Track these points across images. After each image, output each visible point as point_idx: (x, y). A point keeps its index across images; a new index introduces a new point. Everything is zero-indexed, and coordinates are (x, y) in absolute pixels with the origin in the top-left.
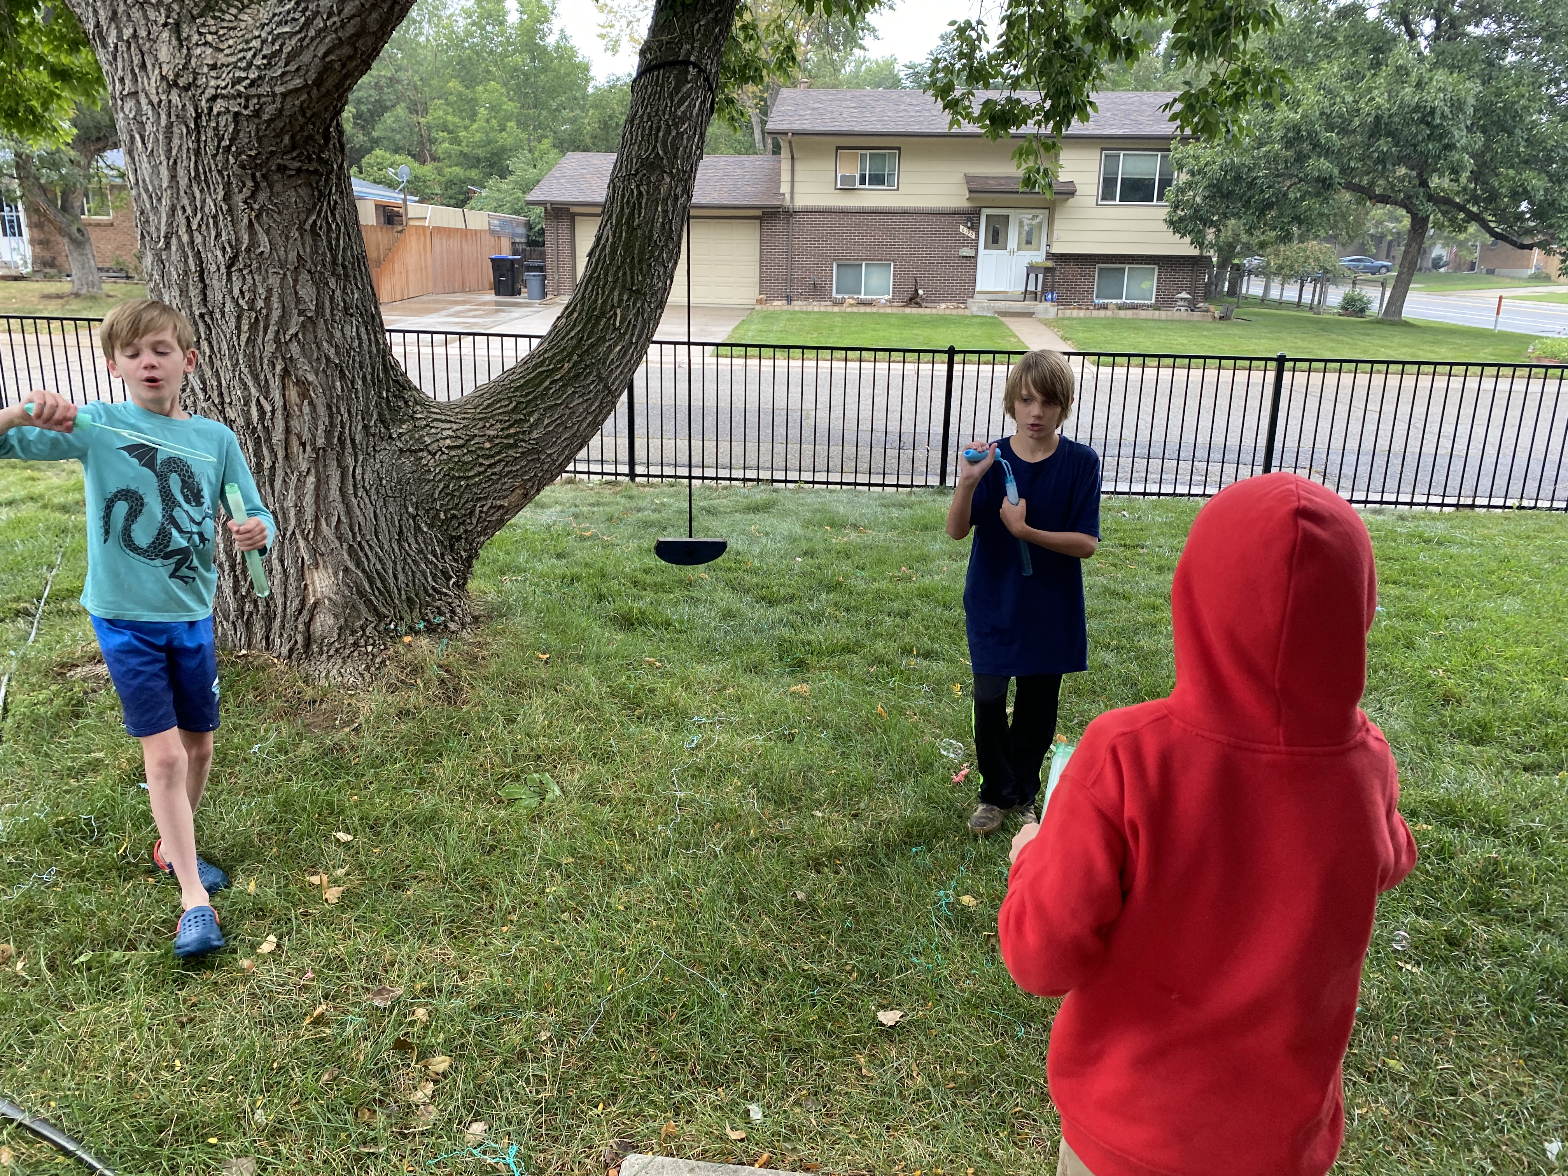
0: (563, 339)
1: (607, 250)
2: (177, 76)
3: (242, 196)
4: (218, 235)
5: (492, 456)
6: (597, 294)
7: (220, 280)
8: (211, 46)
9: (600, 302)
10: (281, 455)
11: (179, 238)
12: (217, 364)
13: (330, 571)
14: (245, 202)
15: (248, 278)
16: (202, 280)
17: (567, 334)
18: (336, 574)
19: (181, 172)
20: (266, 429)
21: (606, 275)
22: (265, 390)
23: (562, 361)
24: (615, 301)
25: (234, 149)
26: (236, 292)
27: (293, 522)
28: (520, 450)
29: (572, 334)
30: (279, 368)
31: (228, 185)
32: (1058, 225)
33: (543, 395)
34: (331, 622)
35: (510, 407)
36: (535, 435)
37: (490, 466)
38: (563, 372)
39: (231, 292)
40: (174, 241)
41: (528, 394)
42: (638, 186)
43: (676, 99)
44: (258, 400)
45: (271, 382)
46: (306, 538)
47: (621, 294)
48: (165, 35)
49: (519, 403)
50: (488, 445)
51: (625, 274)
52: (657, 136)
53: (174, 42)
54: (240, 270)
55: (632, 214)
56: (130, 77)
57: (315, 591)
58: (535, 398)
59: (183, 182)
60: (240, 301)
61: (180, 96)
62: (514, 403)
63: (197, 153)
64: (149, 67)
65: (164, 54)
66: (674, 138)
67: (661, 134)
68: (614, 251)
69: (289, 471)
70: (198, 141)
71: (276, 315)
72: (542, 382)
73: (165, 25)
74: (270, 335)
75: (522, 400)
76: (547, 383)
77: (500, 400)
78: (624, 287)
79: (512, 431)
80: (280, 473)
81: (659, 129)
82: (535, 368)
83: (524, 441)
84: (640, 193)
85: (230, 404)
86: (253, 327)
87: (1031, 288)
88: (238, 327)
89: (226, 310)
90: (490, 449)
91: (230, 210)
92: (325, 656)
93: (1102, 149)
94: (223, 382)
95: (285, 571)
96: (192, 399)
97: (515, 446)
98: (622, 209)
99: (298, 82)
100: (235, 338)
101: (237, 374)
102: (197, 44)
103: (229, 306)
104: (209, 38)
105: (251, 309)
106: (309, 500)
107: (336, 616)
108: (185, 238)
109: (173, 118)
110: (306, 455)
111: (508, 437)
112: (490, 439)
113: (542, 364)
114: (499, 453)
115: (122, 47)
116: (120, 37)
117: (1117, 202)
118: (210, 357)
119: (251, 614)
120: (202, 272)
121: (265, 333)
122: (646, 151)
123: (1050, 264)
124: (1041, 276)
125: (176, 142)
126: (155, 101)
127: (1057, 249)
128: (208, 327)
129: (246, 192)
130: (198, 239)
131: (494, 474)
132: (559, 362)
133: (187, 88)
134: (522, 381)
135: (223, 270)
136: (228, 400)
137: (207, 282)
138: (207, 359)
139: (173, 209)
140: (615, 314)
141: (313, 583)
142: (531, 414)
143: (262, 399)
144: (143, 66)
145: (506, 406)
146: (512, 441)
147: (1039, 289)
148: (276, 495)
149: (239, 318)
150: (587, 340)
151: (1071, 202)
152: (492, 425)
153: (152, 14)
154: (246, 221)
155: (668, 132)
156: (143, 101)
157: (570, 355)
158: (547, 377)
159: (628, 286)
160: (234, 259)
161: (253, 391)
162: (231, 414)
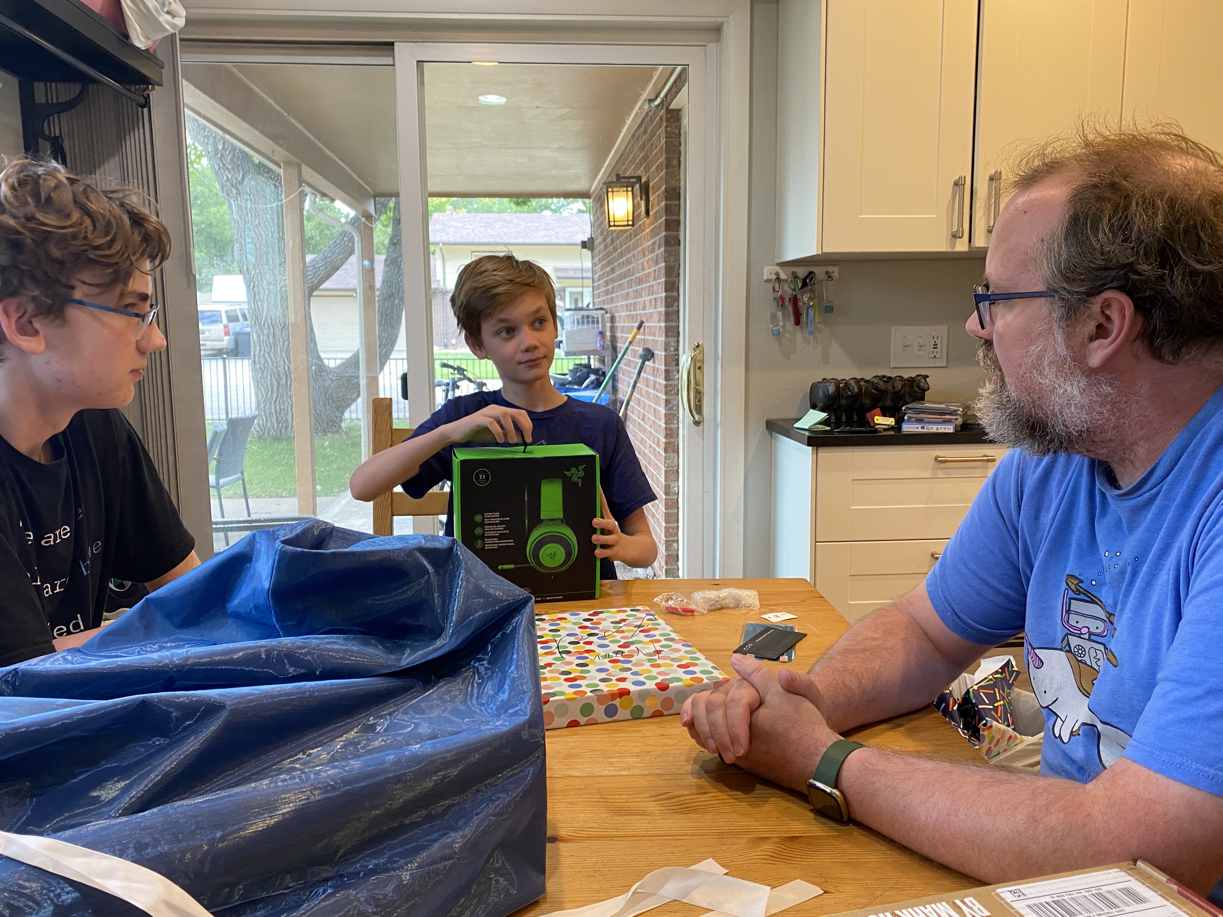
103: (281, 340)
108: (270, 322)
144: (261, 279)
156: (261, 288)
160: (284, 327)
161: (287, 363)
162: (279, 369)
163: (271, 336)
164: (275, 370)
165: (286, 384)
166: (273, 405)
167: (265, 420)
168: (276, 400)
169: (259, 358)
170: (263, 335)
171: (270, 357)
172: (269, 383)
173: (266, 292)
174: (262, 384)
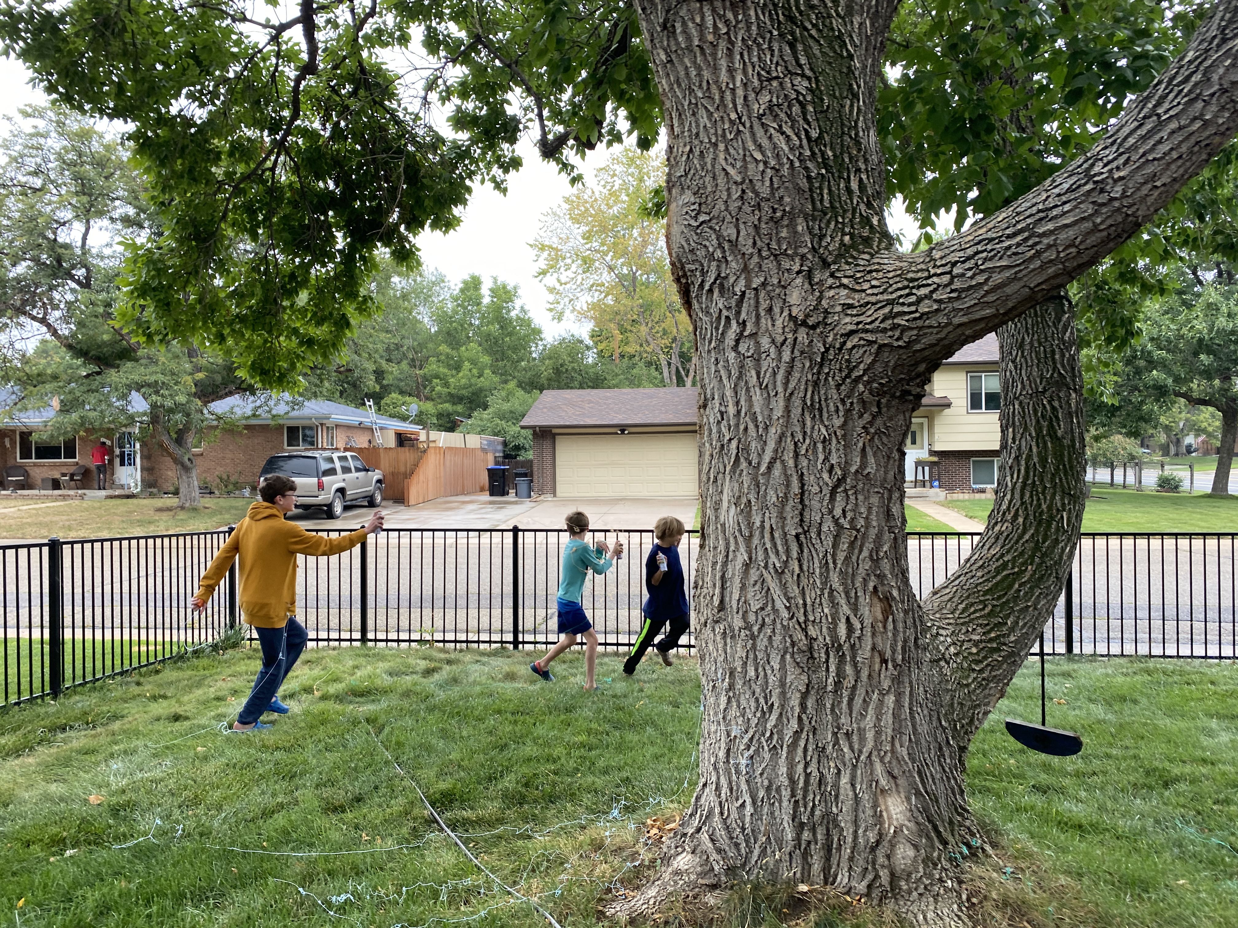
0: (1017, 542)
1: (1036, 459)
2: (807, 316)
3: (862, 422)
4: (826, 459)
5: (981, 662)
6: (1039, 499)
7: (821, 501)
8: (845, 287)
9: (1044, 507)
10: (864, 674)
11: (783, 462)
12: (804, 582)
13: (902, 795)
14: (864, 428)
15: (852, 498)
16: (802, 501)
17: (1021, 537)
18: (908, 799)
19: (797, 402)
20: (853, 646)
21: (1042, 481)
22: (855, 608)
23: (1024, 563)
24: (1059, 505)
25: (865, 378)
26: (838, 512)
27: (870, 744)
28: (1003, 654)
29: (1027, 537)
30: (871, 585)
31: (848, 411)
32: (937, 429)
33: (1016, 598)
34: (911, 853)
35: (987, 610)
36: (1012, 638)
37: (981, 671)
38: (1027, 575)
39: (831, 512)
40: (778, 465)
41: (999, 598)
42: (1050, 402)
43: (1060, 327)
44: (848, 619)
45: (861, 600)
46: (882, 760)
47: (1062, 499)
48: (799, 281)
49: (994, 606)
50: (974, 650)
51: (1061, 479)
52: (1054, 359)
53: (807, 286)
54: (846, 491)
55: (1051, 426)
56: (754, 320)
57: (890, 818)
58: (1008, 601)
59: (796, 412)
60: (842, 521)
61: (807, 334)
62: (990, 607)
63: (816, 384)
64: (777, 310)
65: (794, 297)
66: (1068, 360)
67: (1057, 357)
68: (1043, 461)
69: (870, 689)
70: (819, 373)
71: (873, 533)
72: (1011, 586)
73: (799, 272)
74: (865, 553)
75: (995, 603)
76: (1017, 586)
77: (972, 604)
78: (1063, 492)
79: (993, 635)
80: (861, 692)
81: (1053, 352)
82: (998, 571)
83: (1005, 644)
84: (1053, 408)
85: (814, 622)
86: (852, 544)
87: (920, 477)
88: (835, 546)
89: (825, 528)
90: (977, 654)
91: (844, 436)
92: (915, 894)
93: (967, 372)
94: (808, 601)
95: (856, 795)
96: (772, 617)
97: (998, 650)
98: (1038, 422)
99: (988, 312)
100: (829, 557)
101: (826, 592)
102: (831, 287)
103: (828, 525)
104: (845, 281)
105: (853, 528)
106: (888, 719)
107: (916, 847)
108: (791, 463)
109: (797, 354)
110: (889, 673)
111: (991, 640)
112: (976, 644)
113: (1004, 566)
114: (985, 658)
115: (750, 294)
116: (748, 286)
117: (984, 410)
118: (798, 575)
119: (809, 843)
120: (802, 494)
121: (861, 551)
122: (1048, 371)
123: (935, 459)
124: (927, 469)
125: (796, 375)
126: (780, 339)
127: (938, 447)
128: (801, 546)
129: (867, 417)
130: (804, 463)
131: (984, 679)
132: (1023, 564)
133: (814, 327)
134: (990, 584)
135: (826, 491)
136: (811, 618)
137: (807, 502)
138: (795, 578)
139: (782, 437)
140: (1062, 517)
141: (887, 809)
142: (1008, 616)
143: (852, 617)
144: (770, 310)
145: (981, 610)
146: (995, 645)
147: (927, 478)
148: (854, 715)
149: (837, 537)
150: (1044, 542)
151: (947, 411)
152: (974, 630)
153: (786, 264)
154: (860, 445)
155: (1063, 355)
156: (765, 340)
157: (1032, 557)
158: (1014, 581)
159: (1067, 491)
160: (841, 481)
161: (845, 609)
162: (813, 632)
163: (791, 512)
164: (799, 635)
165: (838, 684)
166: (782, 761)
167: (749, 809)
168: (793, 746)
169: (743, 588)
170: (764, 507)
171: (784, 587)
172: (772, 680)
173: (786, 356)
174: (747, 682)
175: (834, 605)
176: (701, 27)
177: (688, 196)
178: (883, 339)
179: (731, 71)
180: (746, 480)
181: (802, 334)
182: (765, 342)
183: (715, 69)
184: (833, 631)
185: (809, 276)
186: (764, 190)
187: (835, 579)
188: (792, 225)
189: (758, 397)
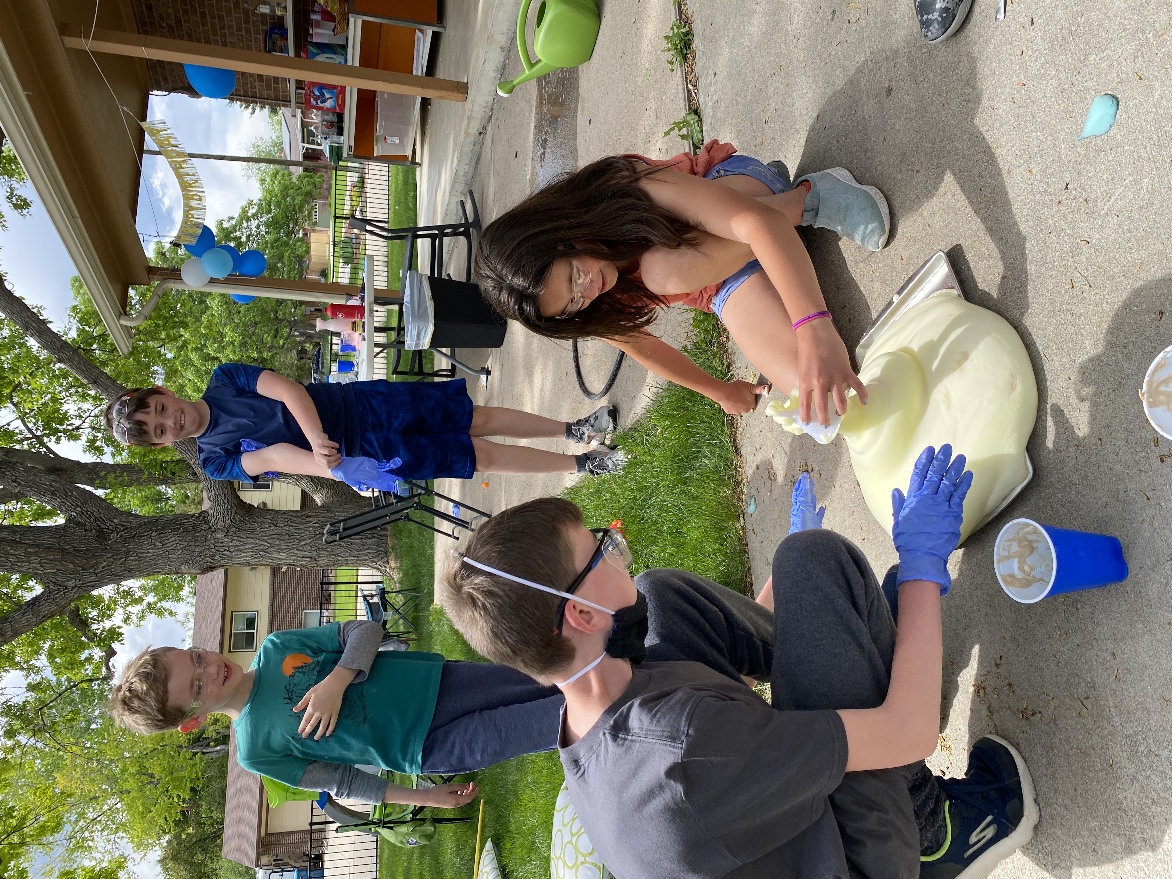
2: (225, 532)
3: (257, 519)
4: (267, 528)
8: (217, 522)
16: (279, 535)
19: (250, 536)
25: (244, 518)
31: (253, 522)
40: (268, 541)
48: (214, 535)
53: (216, 533)
54: (276, 523)
56: (224, 547)
59: (253, 536)
63: (245, 530)
64: (222, 541)
70: (242, 530)
73: (211, 535)
91: (260, 523)
102: (217, 526)
104: (215, 522)
108: (268, 537)
109: (235, 535)
115: (216, 548)
116: (214, 549)
118: (300, 536)
120: (277, 535)
125: (242, 536)
126: (231, 540)
128: (292, 535)
130: (268, 534)
133: (228, 531)
135: (276, 528)
139: (260, 540)
144: (222, 543)
151: (269, 505)
153: (208, 538)
154: (263, 519)
160: (274, 525)
163: (282, 538)
173: (236, 538)
175: (310, 527)
176: (133, 561)
177: (183, 567)
178: (233, 512)
179: (148, 553)
180: (272, 550)
181: (229, 534)
182: (231, 544)
183: (147, 557)
184: (317, 527)
185: (213, 532)
186: (186, 544)
187: (301, 527)
188: (197, 537)
189: (247, 546)
